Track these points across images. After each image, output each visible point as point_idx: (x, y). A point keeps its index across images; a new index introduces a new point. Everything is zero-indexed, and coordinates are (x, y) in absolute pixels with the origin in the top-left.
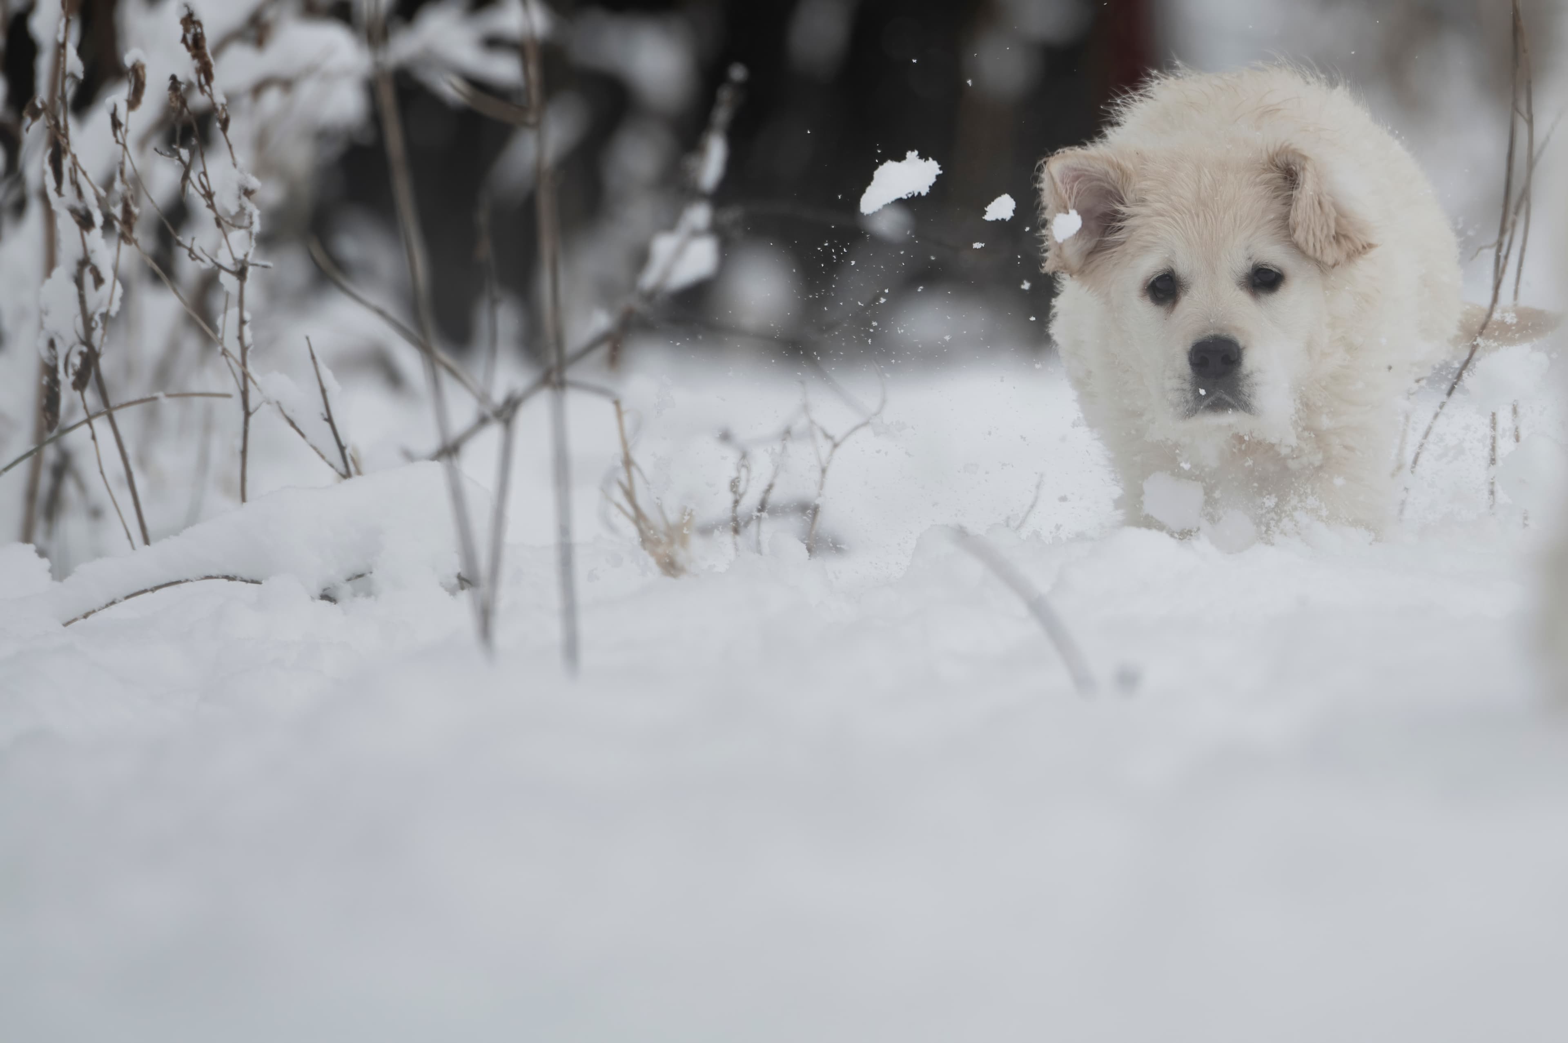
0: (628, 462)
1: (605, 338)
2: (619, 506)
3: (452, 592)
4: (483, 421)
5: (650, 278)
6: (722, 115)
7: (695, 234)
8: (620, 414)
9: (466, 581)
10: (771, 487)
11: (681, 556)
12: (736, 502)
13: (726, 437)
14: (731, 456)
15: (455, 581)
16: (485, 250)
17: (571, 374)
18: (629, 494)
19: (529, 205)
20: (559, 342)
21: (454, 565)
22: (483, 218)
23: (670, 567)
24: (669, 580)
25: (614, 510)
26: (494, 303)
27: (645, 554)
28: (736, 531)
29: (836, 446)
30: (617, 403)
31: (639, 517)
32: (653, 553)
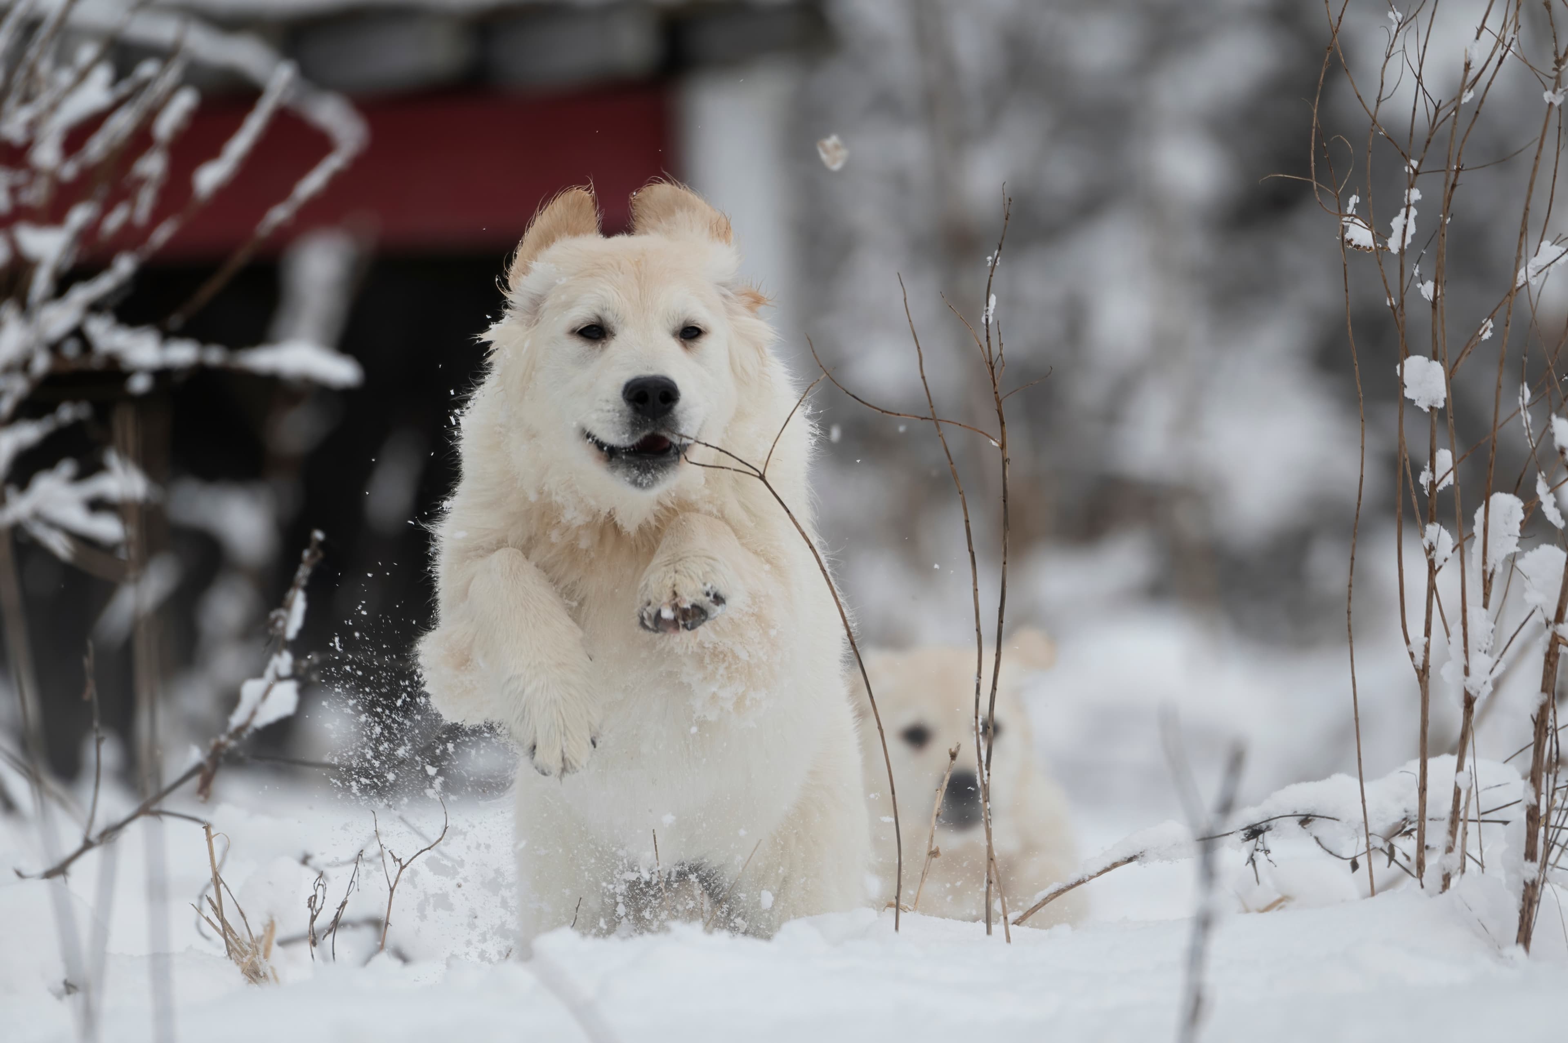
0: (217, 880)
1: (198, 769)
2: (208, 919)
3: (59, 997)
4: (88, 845)
5: (237, 719)
6: (303, 573)
7: (279, 679)
8: (209, 839)
9: (70, 987)
10: (343, 904)
11: (264, 967)
12: (313, 918)
13: (305, 860)
14: (309, 875)
15: (62, 987)
16: (90, 692)
17: (169, 804)
18: (218, 910)
19: (127, 648)
20: (157, 775)
21: (58, 974)
22: (88, 662)
23: (254, 974)
24: (255, 987)
25: (205, 925)
26: (99, 741)
27: (231, 964)
28: (314, 943)
29: (402, 868)
30: (207, 828)
31: (226, 930)
32: (238, 962)
